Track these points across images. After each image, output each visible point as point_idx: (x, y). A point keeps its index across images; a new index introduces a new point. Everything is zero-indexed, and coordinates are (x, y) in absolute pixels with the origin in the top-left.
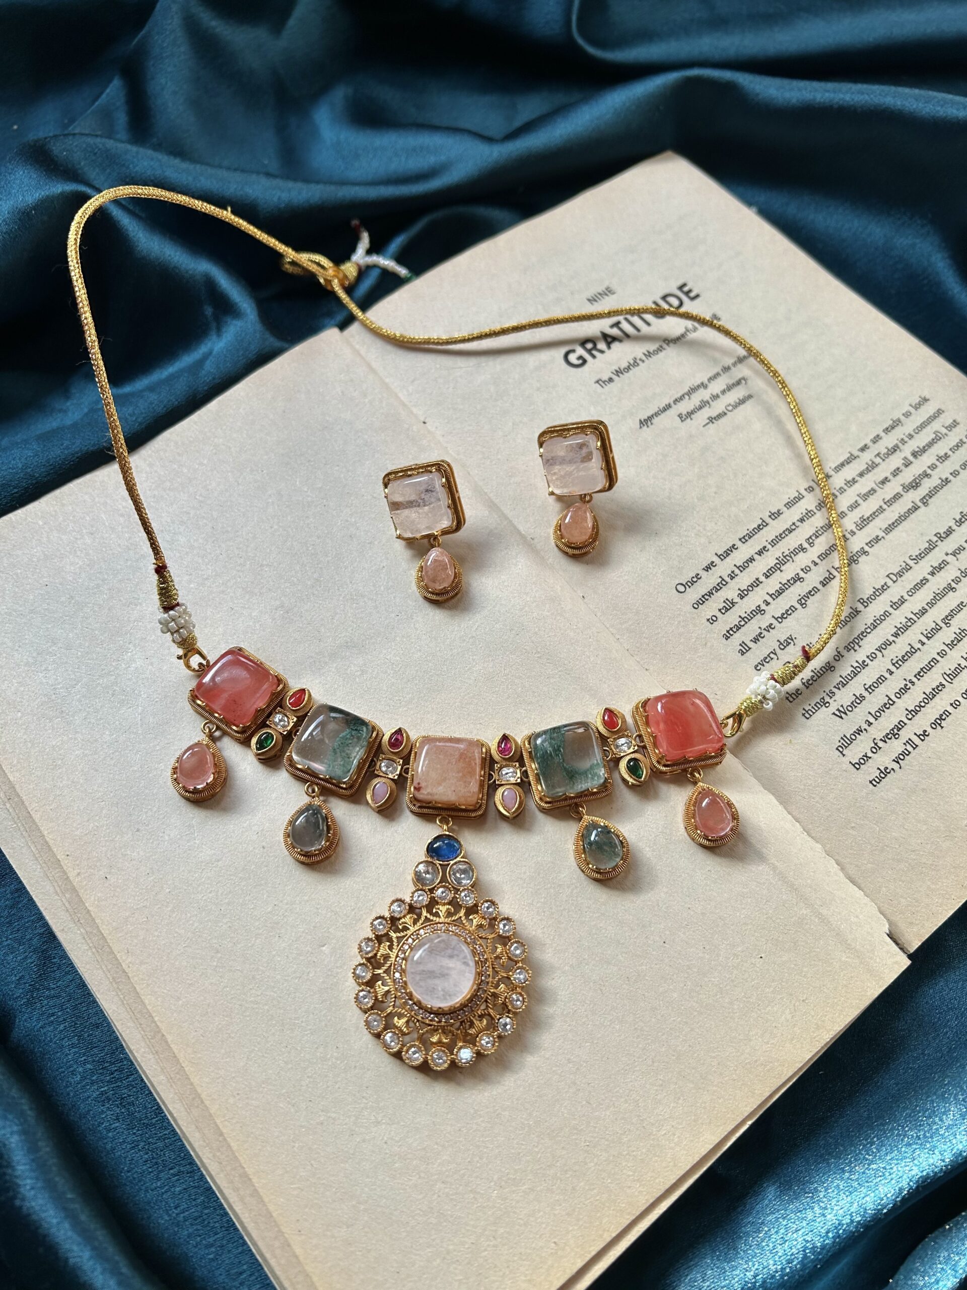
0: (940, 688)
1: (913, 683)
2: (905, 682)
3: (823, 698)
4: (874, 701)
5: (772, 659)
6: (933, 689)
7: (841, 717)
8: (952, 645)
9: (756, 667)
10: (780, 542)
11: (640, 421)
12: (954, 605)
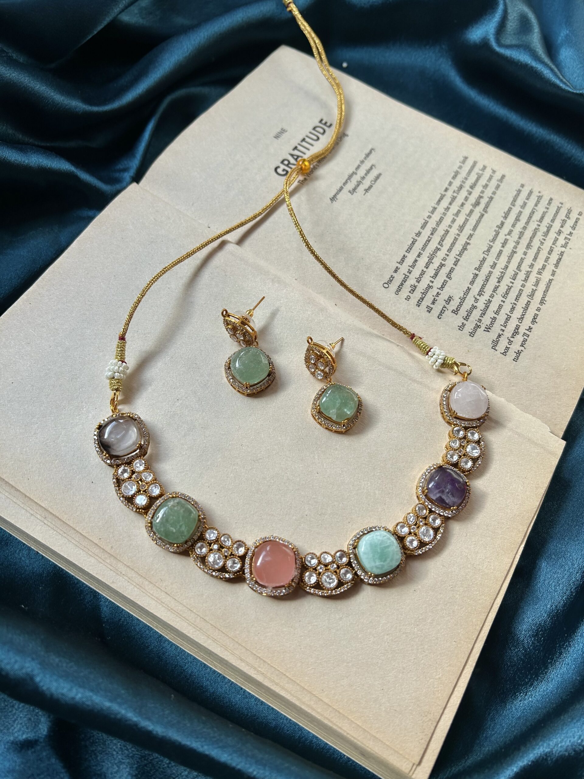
0: (528, 304)
1: (515, 304)
2: (512, 305)
3: (476, 324)
4: (501, 319)
5: (445, 311)
6: (526, 305)
7: (488, 331)
8: (526, 280)
9: (438, 317)
10: (426, 248)
11: (330, 199)
12: (519, 260)
